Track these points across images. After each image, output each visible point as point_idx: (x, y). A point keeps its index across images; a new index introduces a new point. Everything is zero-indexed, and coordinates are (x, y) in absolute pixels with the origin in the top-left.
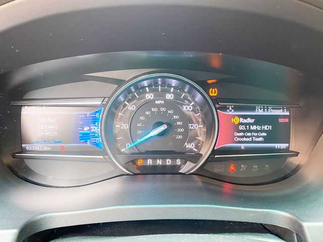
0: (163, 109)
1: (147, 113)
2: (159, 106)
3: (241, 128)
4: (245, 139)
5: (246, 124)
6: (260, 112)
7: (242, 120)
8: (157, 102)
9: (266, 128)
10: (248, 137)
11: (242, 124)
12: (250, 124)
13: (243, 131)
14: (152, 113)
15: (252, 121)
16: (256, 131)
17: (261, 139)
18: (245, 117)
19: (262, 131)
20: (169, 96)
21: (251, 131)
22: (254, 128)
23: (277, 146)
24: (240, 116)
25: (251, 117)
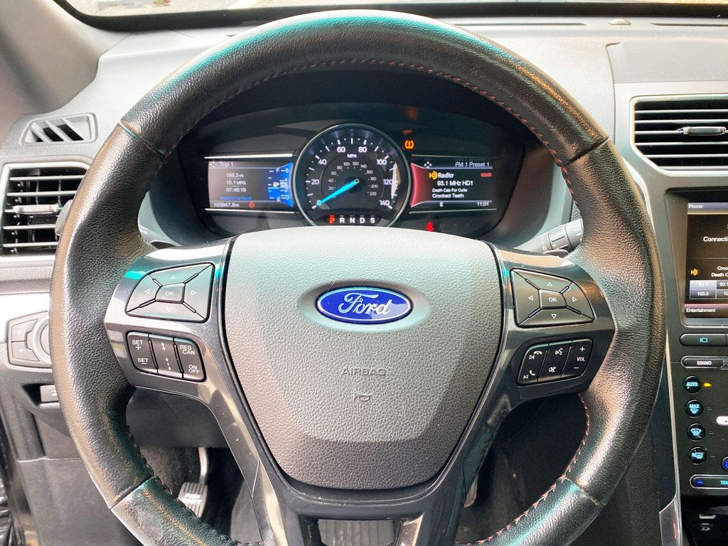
0: (355, 164)
1: (339, 168)
2: (352, 160)
3: (440, 183)
4: (443, 196)
5: (444, 180)
6: (459, 165)
7: (440, 175)
8: (350, 156)
9: (466, 183)
10: (448, 193)
11: (441, 179)
12: (449, 179)
13: (442, 187)
14: (345, 167)
15: (452, 176)
16: (456, 187)
17: (461, 196)
18: (444, 172)
19: (462, 187)
20: (362, 150)
21: (450, 187)
22: (453, 183)
23: (479, 203)
24: (438, 171)
25: (451, 172)
